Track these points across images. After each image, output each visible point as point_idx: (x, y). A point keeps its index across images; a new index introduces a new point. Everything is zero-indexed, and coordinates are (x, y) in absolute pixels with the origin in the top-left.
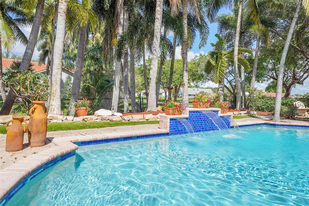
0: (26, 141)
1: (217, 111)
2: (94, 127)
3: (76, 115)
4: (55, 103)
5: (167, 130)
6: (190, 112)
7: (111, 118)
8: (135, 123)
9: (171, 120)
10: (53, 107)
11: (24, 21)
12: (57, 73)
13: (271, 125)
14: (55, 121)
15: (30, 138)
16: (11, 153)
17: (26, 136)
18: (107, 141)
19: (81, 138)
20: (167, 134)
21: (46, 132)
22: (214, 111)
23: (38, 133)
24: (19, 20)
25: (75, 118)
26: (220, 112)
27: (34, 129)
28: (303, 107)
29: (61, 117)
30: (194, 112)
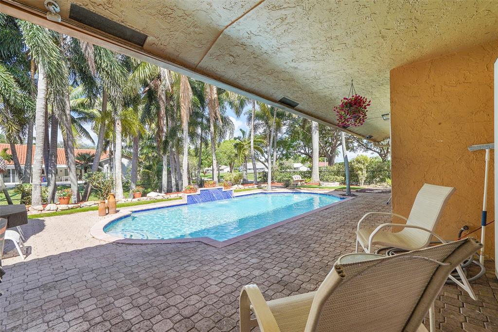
0: (107, 212)
2: (144, 204)
3: (134, 198)
4: (119, 191)
5: (186, 202)
7: (156, 198)
8: (171, 200)
9: (188, 196)
10: (118, 194)
11: (84, 119)
12: (119, 172)
14: (120, 202)
15: (108, 210)
19: (134, 209)
20: (186, 204)
23: (112, 208)
24: (80, 119)
25: (133, 200)
29: (124, 200)
30: (204, 190)
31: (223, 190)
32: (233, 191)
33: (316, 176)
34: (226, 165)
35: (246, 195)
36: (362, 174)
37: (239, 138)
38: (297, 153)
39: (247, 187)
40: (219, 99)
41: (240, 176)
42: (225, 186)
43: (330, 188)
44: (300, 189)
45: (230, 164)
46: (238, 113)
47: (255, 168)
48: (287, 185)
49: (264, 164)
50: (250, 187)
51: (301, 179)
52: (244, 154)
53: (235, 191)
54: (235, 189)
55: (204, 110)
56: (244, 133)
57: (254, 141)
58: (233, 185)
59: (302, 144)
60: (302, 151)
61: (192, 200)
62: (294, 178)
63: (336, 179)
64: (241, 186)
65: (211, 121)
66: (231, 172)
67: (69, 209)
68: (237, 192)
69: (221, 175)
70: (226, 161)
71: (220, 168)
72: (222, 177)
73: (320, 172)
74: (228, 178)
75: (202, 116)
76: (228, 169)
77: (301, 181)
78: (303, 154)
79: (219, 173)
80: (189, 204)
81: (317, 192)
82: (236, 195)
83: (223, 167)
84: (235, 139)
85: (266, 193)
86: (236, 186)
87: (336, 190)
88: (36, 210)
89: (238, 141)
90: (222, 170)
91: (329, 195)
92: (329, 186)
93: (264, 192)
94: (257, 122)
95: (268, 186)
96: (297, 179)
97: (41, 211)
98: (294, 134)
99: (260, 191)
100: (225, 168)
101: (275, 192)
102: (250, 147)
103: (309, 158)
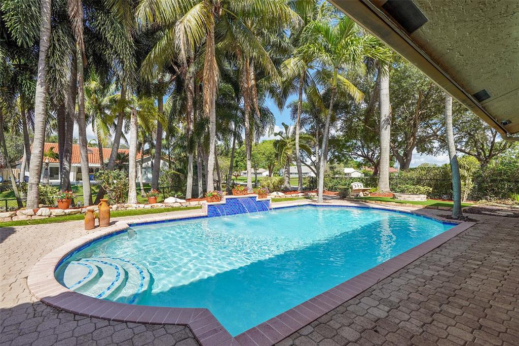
0: (97, 224)
1: (256, 197)
2: (155, 213)
5: (206, 214)
6: (226, 199)
7: (172, 205)
8: (189, 209)
9: (209, 206)
10: (130, 198)
13: (313, 205)
15: (99, 222)
16: (87, 231)
17: (97, 220)
18: (155, 222)
20: (206, 217)
21: (110, 218)
22: (251, 198)
23: (104, 219)
26: (257, 198)
27: (101, 216)
28: (361, 187)
29: (135, 205)
30: (231, 199)
31: (257, 199)
32: (271, 201)
33: (384, 185)
34: (264, 167)
35: (287, 207)
36: (465, 185)
37: (280, 134)
38: (351, 155)
39: (289, 196)
40: (257, 86)
41: (281, 182)
42: (259, 194)
43: (414, 203)
44: (365, 202)
45: (269, 168)
46: (280, 105)
47: (300, 172)
48: (343, 196)
49: (311, 168)
50: (292, 195)
51: (363, 188)
52: (286, 154)
53: (274, 200)
54: (273, 197)
55: (238, 100)
56: (286, 127)
57: (300, 138)
58: (271, 192)
59: (359, 143)
60: (359, 153)
61: (214, 212)
62: (354, 187)
63: (419, 190)
64: (281, 194)
65: (247, 112)
66: (270, 176)
67: (66, 215)
68: (276, 201)
69: (258, 179)
70: (264, 162)
71: (258, 172)
72: (258, 181)
73: (391, 179)
74: (265, 183)
75: (237, 108)
76: (267, 173)
77: (363, 191)
78: (361, 156)
79: (256, 177)
80: (211, 216)
81: (395, 209)
82: (274, 207)
83: (260, 170)
84: (276, 134)
85: (315, 206)
86: (275, 193)
87: (426, 207)
88: (25, 215)
89: (278, 138)
90: (261, 173)
91: (418, 215)
92: (410, 200)
93: (314, 203)
94: (303, 116)
95: (318, 197)
96: (357, 188)
97: (31, 216)
98: (350, 131)
99: (307, 202)
100: (264, 172)
101: (329, 204)
102: (294, 145)
103: (368, 162)
